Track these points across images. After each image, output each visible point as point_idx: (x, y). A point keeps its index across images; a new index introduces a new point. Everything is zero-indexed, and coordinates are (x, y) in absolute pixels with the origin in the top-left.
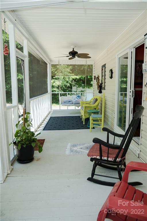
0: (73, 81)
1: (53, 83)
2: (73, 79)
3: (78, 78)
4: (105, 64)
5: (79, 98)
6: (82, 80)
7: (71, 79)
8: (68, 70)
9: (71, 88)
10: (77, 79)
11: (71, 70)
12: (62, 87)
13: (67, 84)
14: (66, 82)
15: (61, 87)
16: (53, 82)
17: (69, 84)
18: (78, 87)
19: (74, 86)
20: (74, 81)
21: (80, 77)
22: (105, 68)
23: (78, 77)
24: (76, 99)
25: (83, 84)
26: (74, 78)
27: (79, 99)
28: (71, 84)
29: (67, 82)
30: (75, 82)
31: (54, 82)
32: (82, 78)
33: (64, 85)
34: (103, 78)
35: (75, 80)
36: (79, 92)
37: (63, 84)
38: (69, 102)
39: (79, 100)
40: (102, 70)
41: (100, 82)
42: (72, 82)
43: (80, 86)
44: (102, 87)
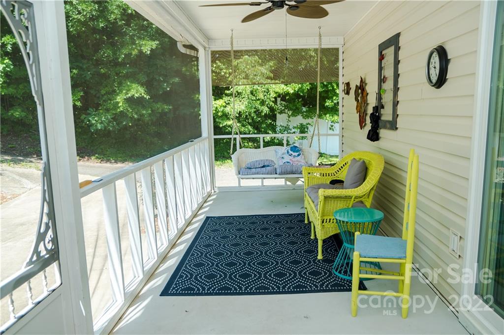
0: (279, 99)
1: (225, 107)
2: (279, 96)
3: (292, 92)
4: (398, 35)
5: (296, 154)
6: (303, 97)
7: (273, 95)
8: (264, 70)
9: (274, 117)
10: (288, 94)
11: (272, 71)
12: (250, 115)
13: (261, 108)
14: (259, 102)
15: (247, 116)
16: (224, 104)
17: (268, 109)
18: (293, 115)
19: (281, 113)
20: (281, 100)
21: (296, 89)
22: (397, 49)
23: (291, 89)
24: (287, 158)
25: (304, 107)
26: (281, 92)
27: (294, 157)
28: (272, 109)
29: (263, 103)
30: (283, 103)
31: (229, 104)
32: (303, 91)
33: (255, 112)
34: (389, 85)
35: (283, 97)
36: (294, 128)
37: (251, 108)
38: (264, 167)
39: (297, 159)
40: (381, 58)
41: (372, 101)
42: (275, 102)
43: (296, 112)
44: (379, 117)
